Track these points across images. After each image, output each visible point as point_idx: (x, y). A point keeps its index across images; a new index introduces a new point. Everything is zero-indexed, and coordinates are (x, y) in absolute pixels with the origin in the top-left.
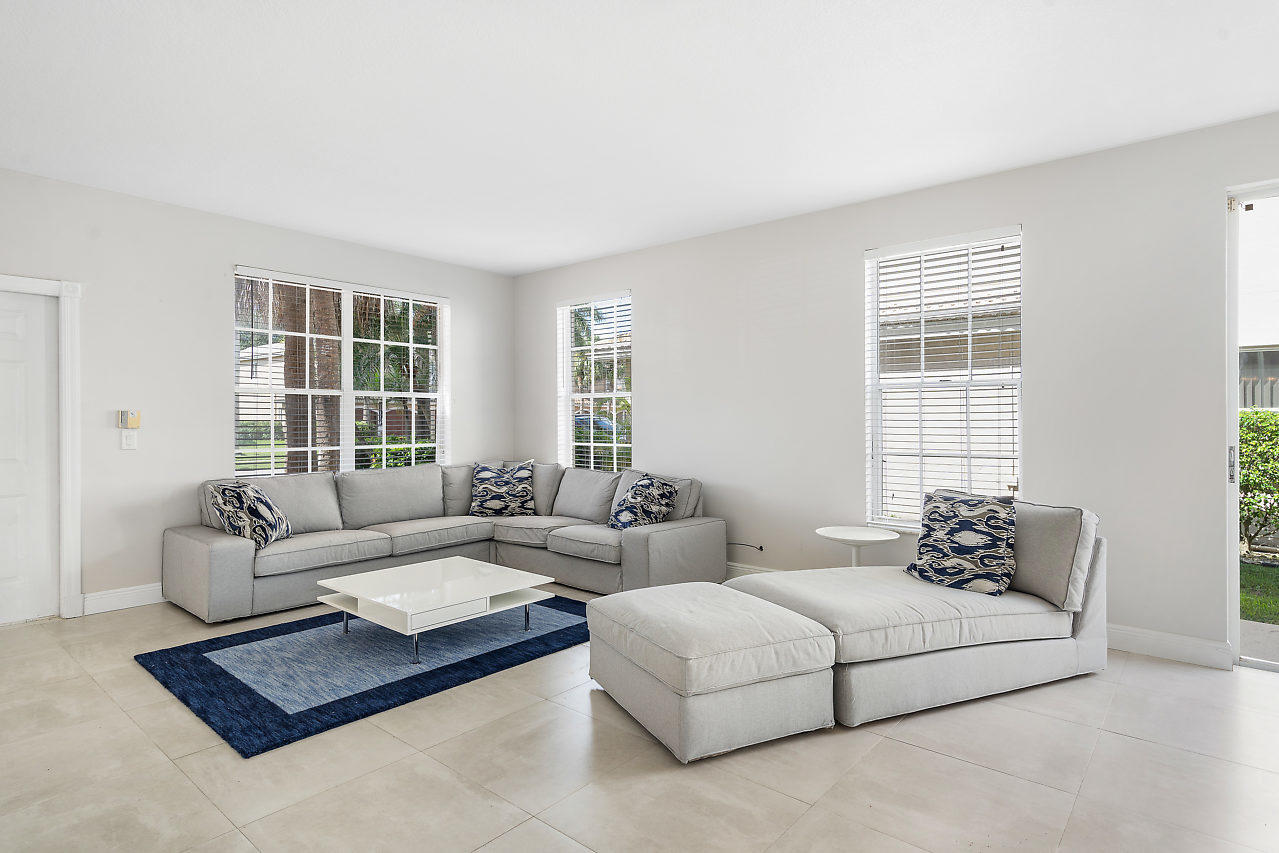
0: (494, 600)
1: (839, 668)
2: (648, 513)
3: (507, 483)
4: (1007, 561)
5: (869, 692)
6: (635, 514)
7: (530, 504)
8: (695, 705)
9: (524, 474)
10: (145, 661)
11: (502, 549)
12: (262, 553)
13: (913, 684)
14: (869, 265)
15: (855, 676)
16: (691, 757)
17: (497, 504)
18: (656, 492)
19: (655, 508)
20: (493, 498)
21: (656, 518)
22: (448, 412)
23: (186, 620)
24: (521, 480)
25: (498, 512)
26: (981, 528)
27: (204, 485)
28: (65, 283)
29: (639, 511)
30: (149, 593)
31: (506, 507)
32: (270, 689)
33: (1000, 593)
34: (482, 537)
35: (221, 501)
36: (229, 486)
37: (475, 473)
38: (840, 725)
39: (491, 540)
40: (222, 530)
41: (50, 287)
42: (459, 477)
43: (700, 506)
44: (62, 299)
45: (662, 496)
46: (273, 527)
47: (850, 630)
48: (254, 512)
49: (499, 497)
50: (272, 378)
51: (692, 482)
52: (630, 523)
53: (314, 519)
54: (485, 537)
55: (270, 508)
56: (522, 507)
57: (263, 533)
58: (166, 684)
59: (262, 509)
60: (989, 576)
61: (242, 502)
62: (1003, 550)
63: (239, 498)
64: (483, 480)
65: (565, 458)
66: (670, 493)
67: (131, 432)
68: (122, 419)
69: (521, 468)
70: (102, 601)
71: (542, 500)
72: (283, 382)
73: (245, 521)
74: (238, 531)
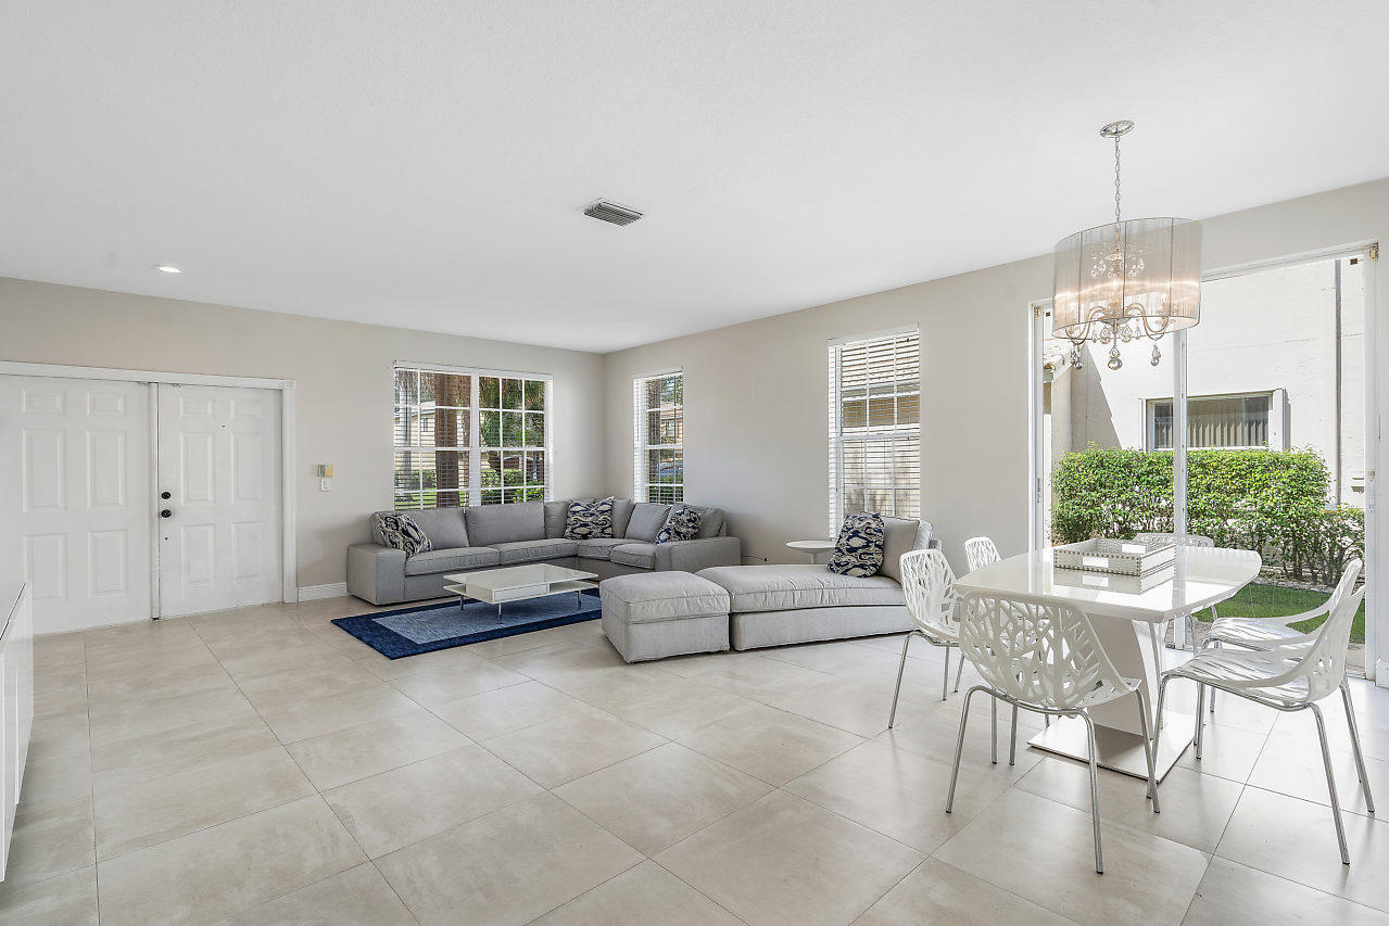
0: (553, 586)
1: (732, 615)
2: (678, 533)
3: (592, 515)
4: (875, 556)
5: (752, 630)
6: (669, 534)
7: (609, 531)
8: (634, 629)
9: (606, 507)
10: (336, 622)
11: (583, 562)
12: (410, 560)
13: (787, 627)
14: (831, 349)
15: (742, 621)
16: (633, 659)
17: (584, 530)
18: (684, 518)
19: (683, 530)
20: (581, 526)
21: (685, 537)
22: (551, 461)
23: (363, 604)
24: (603, 512)
25: (585, 537)
26: (862, 535)
27: (374, 515)
28: (285, 381)
29: (672, 532)
30: (338, 589)
31: (590, 533)
32: (411, 634)
33: (865, 576)
34: (567, 553)
35: (384, 525)
36: (389, 515)
37: (568, 508)
38: (733, 649)
39: (576, 556)
40: (386, 546)
41: (276, 384)
42: (556, 511)
43: (724, 528)
44: (284, 392)
45: (689, 520)
46: (418, 543)
47: (741, 592)
48: (405, 532)
49: (585, 525)
50: (425, 439)
51: (717, 511)
52: (666, 540)
53: (448, 538)
54: (571, 553)
55: (416, 530)
56: (603, 532)
57: (411, 546)
58: (349, 632)
59: (411, 531)
60: (862, 566)
61: (398, 526)
62: (872, 548)
63: (396, 523)
64: (574, 513)
65: (639, 496)
66: (695, 519)
67: (328, 480)
68: (322, 471)
69: (603, 504)
70: (310, 593)
71: (618, 527)
72: (434, 442)
73: (400, 539)
74: (395, 545)
